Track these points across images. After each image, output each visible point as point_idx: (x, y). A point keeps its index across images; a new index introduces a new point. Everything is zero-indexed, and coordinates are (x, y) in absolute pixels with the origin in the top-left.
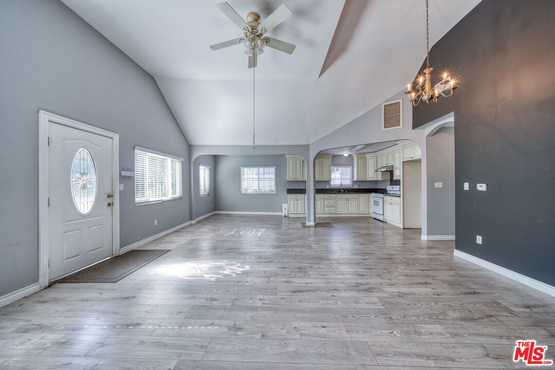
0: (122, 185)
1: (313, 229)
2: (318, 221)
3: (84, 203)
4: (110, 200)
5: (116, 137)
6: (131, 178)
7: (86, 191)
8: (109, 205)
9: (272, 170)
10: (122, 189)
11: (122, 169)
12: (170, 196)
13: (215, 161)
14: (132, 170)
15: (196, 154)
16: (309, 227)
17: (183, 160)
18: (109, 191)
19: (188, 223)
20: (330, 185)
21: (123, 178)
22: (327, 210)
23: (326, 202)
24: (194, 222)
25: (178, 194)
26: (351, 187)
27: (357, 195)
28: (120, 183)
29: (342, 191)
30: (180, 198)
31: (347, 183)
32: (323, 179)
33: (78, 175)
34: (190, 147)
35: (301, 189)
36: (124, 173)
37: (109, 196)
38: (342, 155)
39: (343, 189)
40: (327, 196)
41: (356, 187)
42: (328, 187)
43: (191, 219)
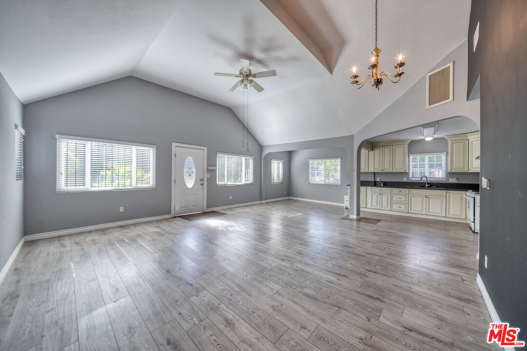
0: (209, 174)
1: (355, 223)
2: (362, 215)
3: (190, 183)
4: (202, 182)
5: (206, 149)
6: (214, 171)
7: (190, 177)
8: (202, 184)
9: (338, 161)
10: (209, 176)
11: (208, 165)
12: (243, 182)
13: (289, 155)
14: (215, 166)
15: (266, 152)
16: (352, 220)
17: (254, 157)
18: (202, 178)
19: (259, 202)
20: (408, 178)
21: (209, 171)
22: (395, 207)
23: (395, 198)
24: (264, 202)
25: (251, 180)
26: (444, 181)
27: (445, 191)
28: (207, 173)
29: (427, 186)
30: (252, 184)
31: (439, 175)
32: (395, 171)
33: (187, 169)
34: (261, 147)
35: (368, 182)
36: (210, 168)
37: (202, 180)
38: (423, 141)
39: (428, 184)
40: (395, 190)
41: (453, 180)
42: (405, 180)
43: (261, 199)
